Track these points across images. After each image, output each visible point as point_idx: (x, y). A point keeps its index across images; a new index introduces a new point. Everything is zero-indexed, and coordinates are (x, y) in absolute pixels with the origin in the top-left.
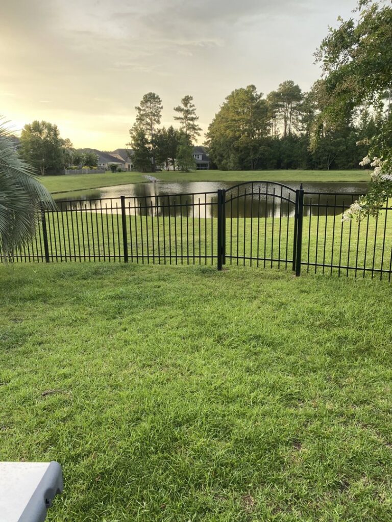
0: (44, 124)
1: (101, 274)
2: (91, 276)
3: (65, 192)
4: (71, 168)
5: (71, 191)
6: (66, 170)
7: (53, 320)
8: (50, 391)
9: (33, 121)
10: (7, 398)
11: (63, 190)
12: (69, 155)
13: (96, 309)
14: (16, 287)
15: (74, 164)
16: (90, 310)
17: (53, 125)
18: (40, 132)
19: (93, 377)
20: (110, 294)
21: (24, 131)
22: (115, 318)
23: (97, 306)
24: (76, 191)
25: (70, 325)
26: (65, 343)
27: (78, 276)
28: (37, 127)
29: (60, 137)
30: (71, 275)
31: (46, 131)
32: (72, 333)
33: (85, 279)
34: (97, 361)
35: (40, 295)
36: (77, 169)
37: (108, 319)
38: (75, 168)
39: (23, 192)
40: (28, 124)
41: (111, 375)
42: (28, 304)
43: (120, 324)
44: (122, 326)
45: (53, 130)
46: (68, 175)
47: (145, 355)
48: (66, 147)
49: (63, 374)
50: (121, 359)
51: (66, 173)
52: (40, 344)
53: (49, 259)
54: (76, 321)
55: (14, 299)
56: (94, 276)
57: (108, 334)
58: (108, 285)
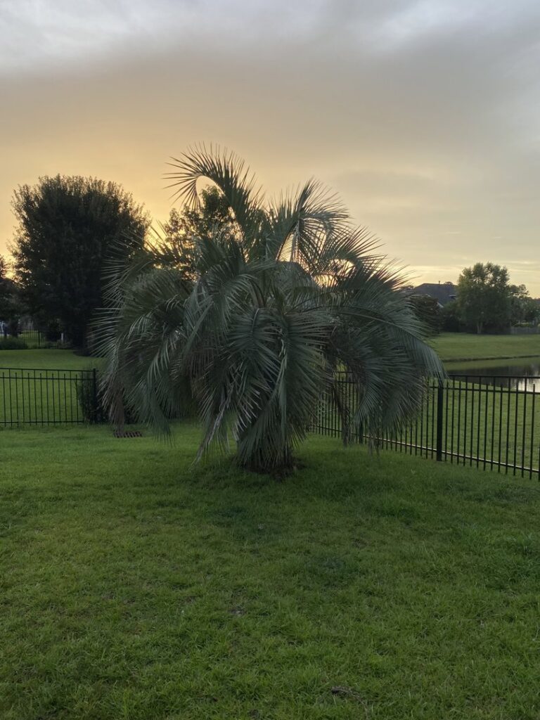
0: (489, 266)
1: (507, 498)
2: (489, 498)
3: (507, 358)
4: (521, 326)
5: (515, 357)
6: (512, 328)
7: (404, 558)
8: (343, 690)
9: (475, 264)
10: (285, 671)
11: (503, 356)
12: (519, 307)
13: (477, 560)
14: (379, 489)
15: (526, 319)
16: (465, 557)
17: (501, 268)
18: (483, 276)
19: (418, 695)
20: (509, 539)
21: (461, 277)
22: (501, 588)
23: (479, 555)
24: (522, 357)
25: (425, 576)
26: (404, 606)
27: (471, 493)
28: (479, 271)
29: (510, 283)
30: (461, 490)
31: (491, 275)
32: (422, 592)
33: (480, 500)
34: (438, 664)
35: (404, 510)
36: (529, 326)
37: (489, 587)
38: (526, 325)
39: (406, 359)
40: (468, 267)
41: (450, 706)
42: (383, 521)
43: (507, 603)
44: (508, 611)
45: (501, 274)
46: (515, 334)
47: (530, 691)
48: (518, 297)
49: (376, 665)
50: (480, 679)
51: (513, 332)
52: (370, 593)
53: (441, 456)
54: (436, 572)
55: (368, 509)
56: (496, 500)
57: (479, 615)
58: (513, 522)
